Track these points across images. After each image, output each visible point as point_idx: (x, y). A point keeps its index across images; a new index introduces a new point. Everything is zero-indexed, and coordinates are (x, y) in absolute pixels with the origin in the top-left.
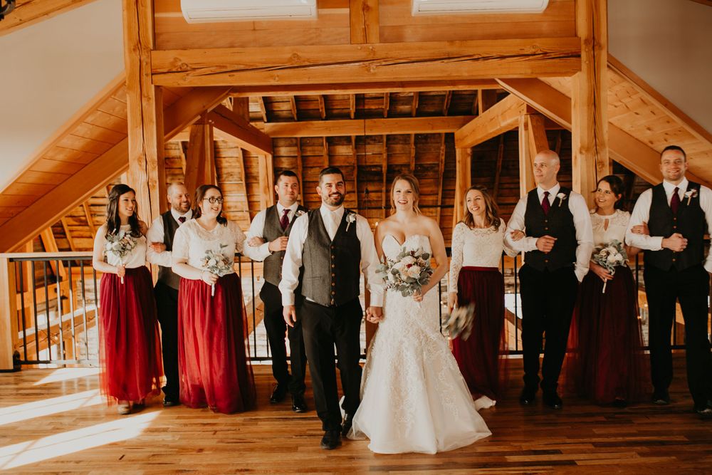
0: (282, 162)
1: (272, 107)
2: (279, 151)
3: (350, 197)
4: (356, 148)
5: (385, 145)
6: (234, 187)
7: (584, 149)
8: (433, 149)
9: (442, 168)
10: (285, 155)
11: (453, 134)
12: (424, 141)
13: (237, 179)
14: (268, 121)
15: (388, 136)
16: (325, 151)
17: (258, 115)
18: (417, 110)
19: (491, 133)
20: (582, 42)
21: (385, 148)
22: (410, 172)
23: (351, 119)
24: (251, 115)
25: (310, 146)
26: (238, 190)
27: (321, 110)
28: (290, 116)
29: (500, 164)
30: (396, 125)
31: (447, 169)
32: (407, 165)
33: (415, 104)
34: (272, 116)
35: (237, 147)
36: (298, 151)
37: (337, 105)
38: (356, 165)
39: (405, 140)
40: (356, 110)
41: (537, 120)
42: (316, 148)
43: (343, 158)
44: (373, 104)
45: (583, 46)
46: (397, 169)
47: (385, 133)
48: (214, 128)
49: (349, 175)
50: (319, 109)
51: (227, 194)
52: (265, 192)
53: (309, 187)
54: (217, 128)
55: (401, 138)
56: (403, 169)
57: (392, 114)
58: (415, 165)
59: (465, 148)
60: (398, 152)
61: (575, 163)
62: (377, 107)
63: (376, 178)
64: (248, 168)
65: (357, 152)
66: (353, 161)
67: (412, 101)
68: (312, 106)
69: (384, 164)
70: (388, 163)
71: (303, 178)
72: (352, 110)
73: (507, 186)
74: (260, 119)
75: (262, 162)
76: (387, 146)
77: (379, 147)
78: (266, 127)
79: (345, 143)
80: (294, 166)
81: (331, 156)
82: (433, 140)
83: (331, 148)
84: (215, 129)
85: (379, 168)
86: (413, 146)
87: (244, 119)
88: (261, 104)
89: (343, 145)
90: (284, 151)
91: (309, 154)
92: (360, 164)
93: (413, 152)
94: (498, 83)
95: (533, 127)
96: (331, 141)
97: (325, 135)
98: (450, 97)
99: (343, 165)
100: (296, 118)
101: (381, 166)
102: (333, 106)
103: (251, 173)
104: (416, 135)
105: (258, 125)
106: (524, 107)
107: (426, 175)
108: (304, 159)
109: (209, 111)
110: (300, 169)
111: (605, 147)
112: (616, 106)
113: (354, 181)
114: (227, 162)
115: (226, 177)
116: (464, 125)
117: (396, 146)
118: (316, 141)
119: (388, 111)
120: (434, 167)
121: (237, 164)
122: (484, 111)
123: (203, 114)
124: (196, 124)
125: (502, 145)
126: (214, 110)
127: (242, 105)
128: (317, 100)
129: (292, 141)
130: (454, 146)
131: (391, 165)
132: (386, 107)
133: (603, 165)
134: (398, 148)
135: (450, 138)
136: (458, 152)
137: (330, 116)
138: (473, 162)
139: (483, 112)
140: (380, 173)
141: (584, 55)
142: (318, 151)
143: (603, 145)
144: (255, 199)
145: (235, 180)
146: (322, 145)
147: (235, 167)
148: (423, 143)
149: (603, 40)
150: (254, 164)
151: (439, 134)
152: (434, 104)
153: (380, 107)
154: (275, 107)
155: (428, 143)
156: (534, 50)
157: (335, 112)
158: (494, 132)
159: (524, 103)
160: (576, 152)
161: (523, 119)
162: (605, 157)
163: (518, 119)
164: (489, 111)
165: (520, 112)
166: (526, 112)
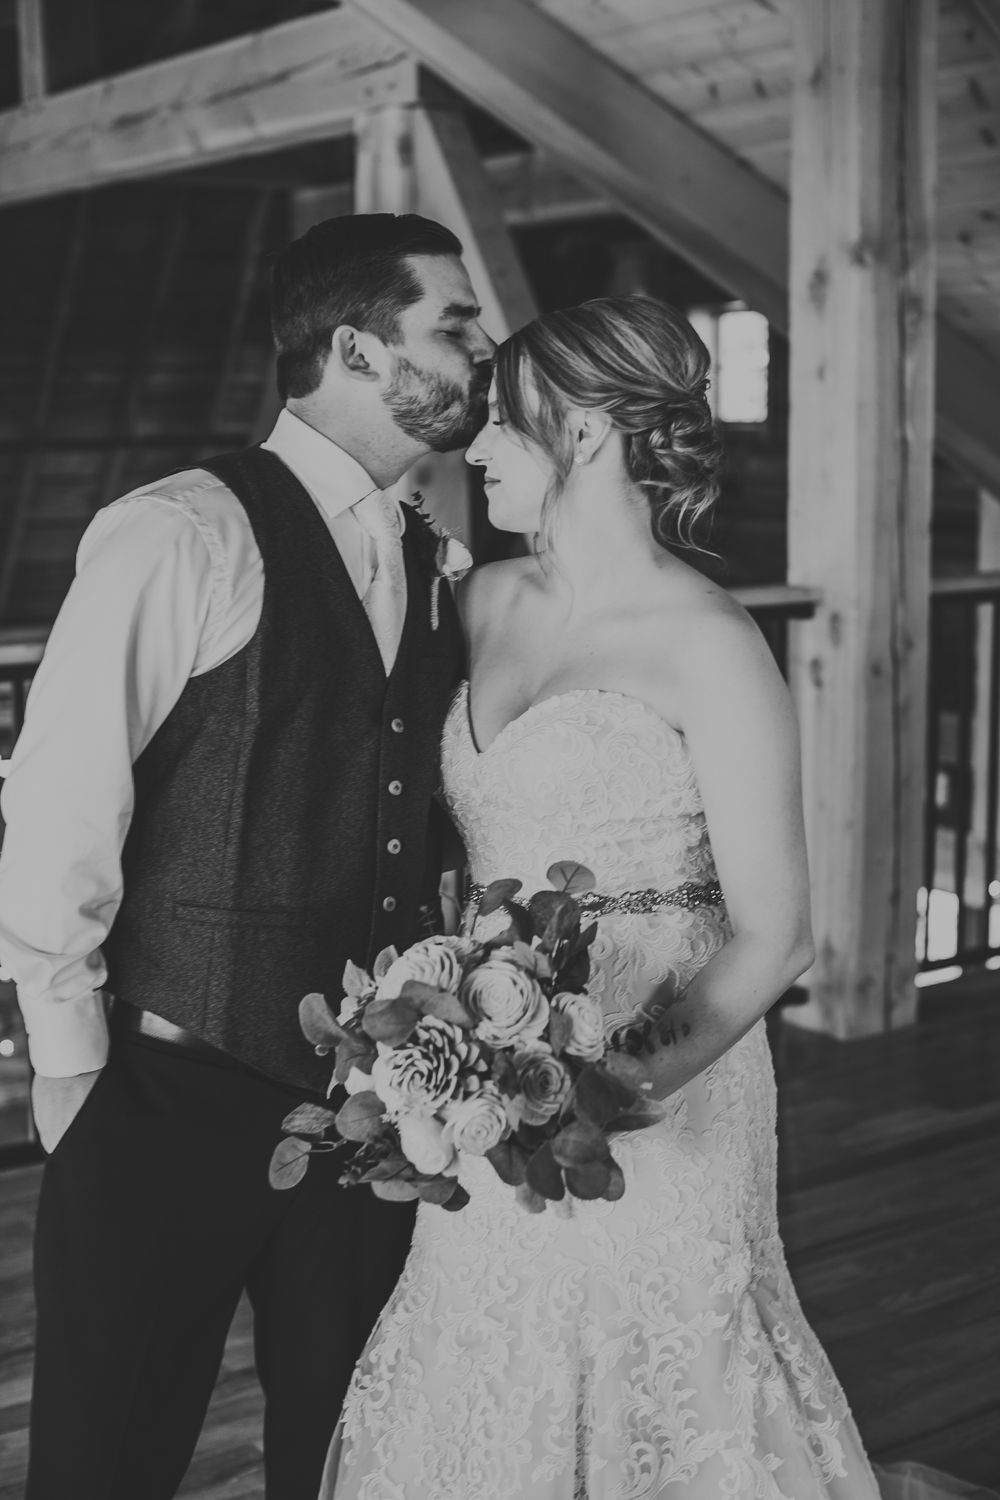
7: (872, 247)
61: (818, 299)
111: (927, 243)
133: (921, 313)
143: (922, 235)
159: (402, 57)
160: (822, 260)
161: (392, 122)
162: (925, 280)
163: (350, 122)
164: (109, 89)
165: (370, 92)
166: (413, 96)
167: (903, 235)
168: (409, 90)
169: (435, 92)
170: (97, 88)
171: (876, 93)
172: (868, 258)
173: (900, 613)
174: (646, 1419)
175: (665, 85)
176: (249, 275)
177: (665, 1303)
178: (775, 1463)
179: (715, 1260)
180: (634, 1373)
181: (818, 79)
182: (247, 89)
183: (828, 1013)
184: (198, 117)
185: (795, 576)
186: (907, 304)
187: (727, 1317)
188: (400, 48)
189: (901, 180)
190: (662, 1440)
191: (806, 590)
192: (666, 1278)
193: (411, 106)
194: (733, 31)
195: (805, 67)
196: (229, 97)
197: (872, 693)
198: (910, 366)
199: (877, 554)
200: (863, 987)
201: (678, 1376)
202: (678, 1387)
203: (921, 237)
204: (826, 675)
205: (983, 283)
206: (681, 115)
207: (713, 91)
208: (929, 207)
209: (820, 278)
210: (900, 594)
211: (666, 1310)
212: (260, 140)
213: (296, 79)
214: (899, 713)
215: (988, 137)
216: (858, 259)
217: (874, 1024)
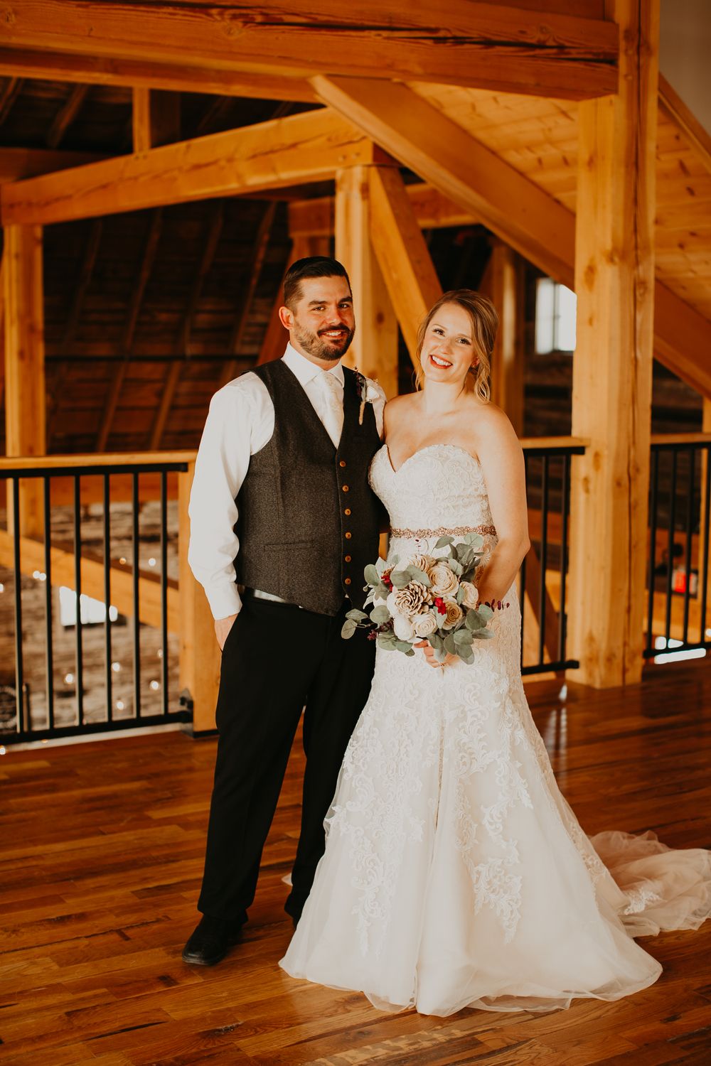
7: (618, 254)
20: (621, 35)
45: (623, 45)
94: (312, 90)
95: (388, 194)
106: (365, 149)
111: (649, 251)
133: (646, 289)
136: (15, 232)
139: (157, 145)
141: (622, 62)
149: (654, 37)
156: (542, 37)
159: (364, 138)
160: (592, 260)
161: (358, 174)
162: (648, 273)
163: (334, 173)
164: (188, 147)
165: (345, 157)
166: (369, 161)
167: (636, 247)
168: (368, 159)
169: (382, 158)
170: (182, 146)
171: (622, 170)
172: (616, 259)
173: (632, 453)
174: (465, 743)
175: (514, 157)
176: (261, 255)
177: (474, 697)
178: (519, 765)
179: (495, 680)
180: (461, 725)
181: (591, 162)
182: (272, 152)
183: (590, 674)
184: (242, 166)
185: (575, 431)
186: (638, 284)
187: (499, 703)
188: (364, 134)
189: (635, 216)
190: (471, 754)
191: (581, 440)
192: (475, 687)
193: (369, 166)
194: (550, 130)
195: (584, 156)
196: (262, 157)
197: (616, 496)
198: (639, 318)
199: (620, 420)
200: (609, 659)
201: (479, 727)
202: (479, 731)
203: (647, 248)
204: (591, 487)
205: (693, 271)
206: (522, 174)
207: (540, 161)
208: (651, 230)
209: (591, 270)
210: (633, 442)
211: (475, 700)
212: (280, 181)
213: (301, 147)
214: (631, 508)
215: (691, 191)
216: (611, 260)
217: (616, 681)
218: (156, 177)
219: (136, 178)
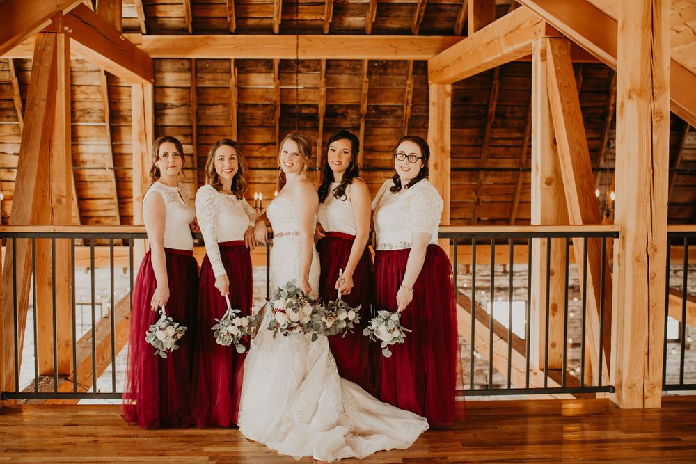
0: (167, 96)
1: (155, 11)
2: (163, 78)
3: (268, 151)
4: (279, 78)
5: (323, 73)
6: (93, 131)
7: (634, 92)
8: (394, 85)
9: (408, 111)
10: (171, 85)
11: (426, 62)
12: (382, 71)
13: (98, 119)
14: (149, 33)
15: (328, 61)
16: (233, 81)
17: (133, 23)
18: (373, 23)
19: (486, 64)
21: (323, 80)
22: (360, 116)
23: (273, 34)
24: (125, 23)
25: (212, 72)
26: (98, 136)
27: (229, 20)
28: (182, 25)
29: (493, 109)
30: (342, 46)
31: (416, 114)
32: (356, 107)
33: (371, 16)
34: (154, 25)
35: (99, 71)
36: (192, 80)
37: (253, 12)
38: (278, 104)
39: (354, 69)
40: (282, 20)
41: (560, 47)
42: (219, 76)
43: (259, 93)
44: (308, 13)
46: (340, 111)
47: (324, 56)
48: (71, 39)
49: (268, 118)
50: (226, 18)
51: (82, 141)
52: (140, 141)
53: (206, 135)
54: (74, 39)
55: (348, 65)
56: (349, 111)
57: (337, 29)
58: (368, 106)
59: (444, 83)
60: (342, 86)
61: (621, 112)
62: (314, 18)
63: (309, 124)
64: (115, 103)
65: (281, 84)
66: (275, 97)
67: (367, 10)
68: (216, 13)
69: (322, 104)
70: (327, 101)
71: (198, 120)
72: (276, 22)
73: (501, 142)
74: (136, 30)
75: (138, 94)
76: (326, 77)
77: (315, 78)
78: (146, 42)
79: (264, 70)
80: (184, 101)
81: (242, 89)
82: (395, 70)
83: (243, 76)
84: (73, 42)
85: (313, 110)
86: (366, 78)
87: (114, 27)
88: (138, 7)
89: (260, 72)
90: (171, 78)
91: (207, 84)
92: (285, 102)
93: (366, 87)
95: (555, 56)
96: (243, 66)
97: (233, 57)
98: (424, 8)
99: (259, 102)
100: (190, 30)
101: (316, 107)
102: (247, 13)
103: (119, 111)
104: (371, 62)
105: (134, 38)
106: (542, 27)
107: (383, 121)
108: (200, 92)
109: (65, 12)
110: (194, 107)
111: (665, 90)
112: (677, 32)
113: (275, 127)
114: (82, 92)
115: (80, 117)
116: (443, 49)
117: (339, 77)
118: (219, 66)
119: (330, 24)
120: (395, 111)
121: (98, 96)
122: (477, 29)
123: (55, 16)
124: (44, 32)
125: (498, 82)
126: (71, 13)
127: (111, 6)
128: (225, 4)
129: (183, 64)
130: (427, 80)
131: (332, 106)
132: (328, 19)
133: (662, 117)
134: (344, 79)
135: (421, 68)
136: (433, 89)
137: (242, 29)
138: (453, 106)
139: (475, 32)
140: (314, 117)
142: (221, 80)
143: (662, 87)
144: (125, 150)
145: (94, 121)
146: (229, 72)
147: (94, 101)
148: (380, 74)
150: (124, 97)
151: (406, 62)
152: (398, 16)
153: (319, 18)
154: (159, 12)
155: (388, 75)
157: (251, 22)
158: (491, 62)
159: (541, 20)
160: (622, 98)
161: (539, 44)
162: (663, 107)
163: (532, 44)
164: (485, 31)
165: (535, 33)
166: (544, 35)
168: (544, 33)
169: (551, 31)
170: (483, 29)
172: (634, 96)
173: (650, 237)
182: (512, 32)
183: (620, 398)
184: (502, 41)
185: (616, 220)
186: (655, 114)
189: (651, 65)
191: (618, 227)
193: (544, 38)
196: (509, 35)
197: (636, 268)
198: (655, 138)
199: (638, 213)
204: (621, 261)
210: (651, 229)
213: (521, 27)
216: (630, 97)
217: (637, 404)
218: (475, 51)
219: (468, 53)
